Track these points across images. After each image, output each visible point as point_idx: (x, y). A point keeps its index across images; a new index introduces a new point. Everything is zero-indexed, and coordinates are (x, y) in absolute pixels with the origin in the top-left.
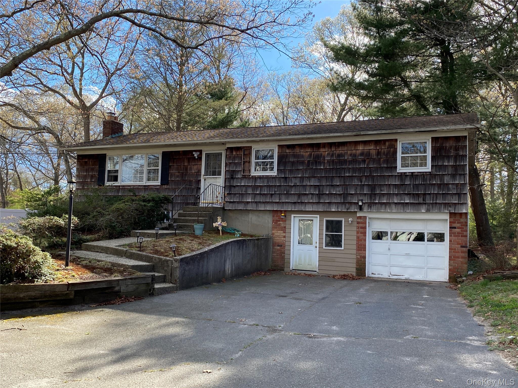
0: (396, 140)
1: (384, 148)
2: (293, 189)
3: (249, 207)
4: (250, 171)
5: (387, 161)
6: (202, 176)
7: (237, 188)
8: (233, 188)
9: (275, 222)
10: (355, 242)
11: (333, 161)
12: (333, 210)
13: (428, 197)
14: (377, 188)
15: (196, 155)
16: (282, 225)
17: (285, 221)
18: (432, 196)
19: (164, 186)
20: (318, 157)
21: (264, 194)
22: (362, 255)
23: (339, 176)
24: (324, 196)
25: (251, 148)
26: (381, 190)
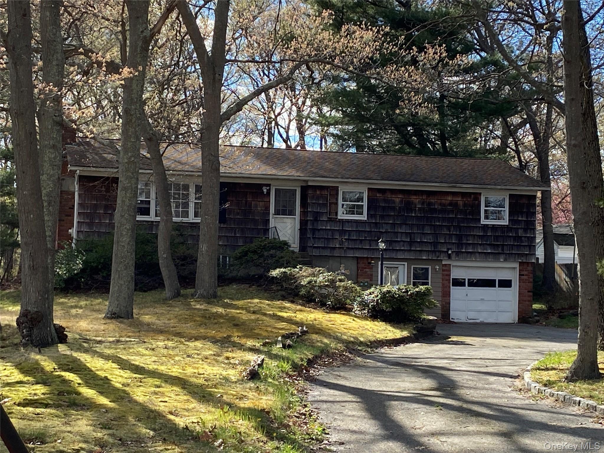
0: (480, 194)
1: (470, 201)
2: (384, 235)
4: (336, 213)
5: (472, 213)
6: (271, 215)
8: (317, 232)
9: (361, 269)
10: (440, 289)
11: (424, 209)
12: (424, 258)
13: (505, 247)
14: (463, 237)
15: (264, 190)
16: (369, 273)
17: (372, 268)
18: (509, 247)
20: (409, 203)
21: (353, 239)
22: (447, 301)
24: (415, 243)
25: (338, 189)
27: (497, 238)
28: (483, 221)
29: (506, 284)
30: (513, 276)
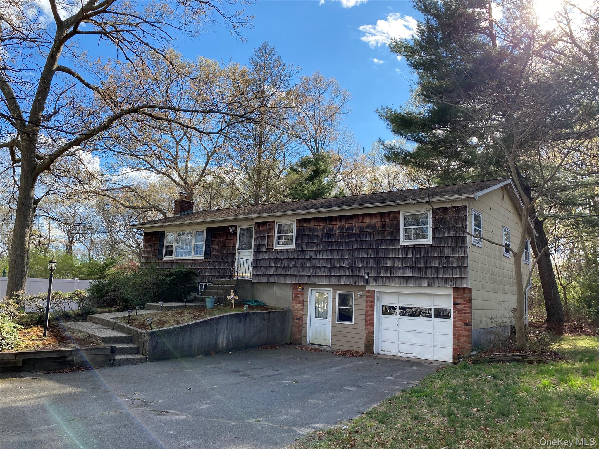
0: (399, 212)
1: (388, 221)
2: (309, 262)
3: (272, 280)
4: (273, 244)
5: (391, 234)
6: (237, 250)
7: (262, 262)
8: (259, 262)
9: (295, 294)
10: (364, 317)
11: (343, 234)
12: (343, 283)
13: (429, 270)
14: (382, 261)
15: (231, 231)
16: (301, 298)
17: (303, 294)
18: (433, 269)
19: (208, 260)
20: (330, 230)
21: (284, 267)
22: (371, 330)
23: (348, 249)
24: (335, 269)
25: (275, 223)
26: (386, 264)
27: (419, 259)
28: (403, 242)
29: (444, 314)
30: (450, 304)
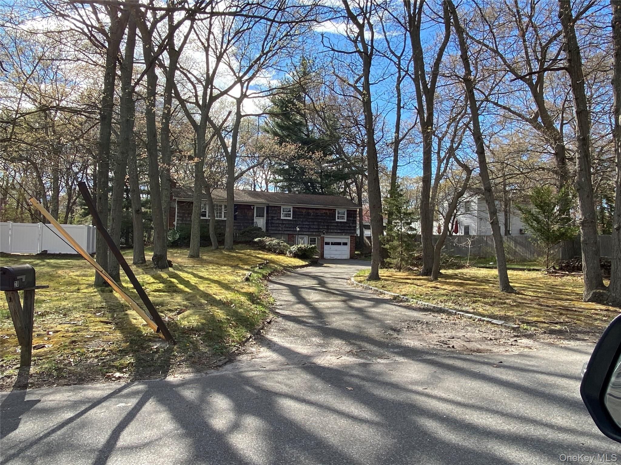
0: (336, 210)
1: (332, 212)
2: (299, 225)
3: (280, 232)
4: (280, 217)
5: (332, 217)
6: (255, 217)
9: (290, 238)
10: (320, 246)
11: (314, 215)
12: (313, 234)
14: (329, 226)
15: (252, 207)
16: (293, 240)
18: (346, 230)
20: (309, 213)
21: (287, 227)
22: (323, 251)
23: (316, 221)
24: (311, 229)
25: (281, 207)
27: (342, 226)
28: (337, 220)
29: (345, 244)
30: (348, 241)
